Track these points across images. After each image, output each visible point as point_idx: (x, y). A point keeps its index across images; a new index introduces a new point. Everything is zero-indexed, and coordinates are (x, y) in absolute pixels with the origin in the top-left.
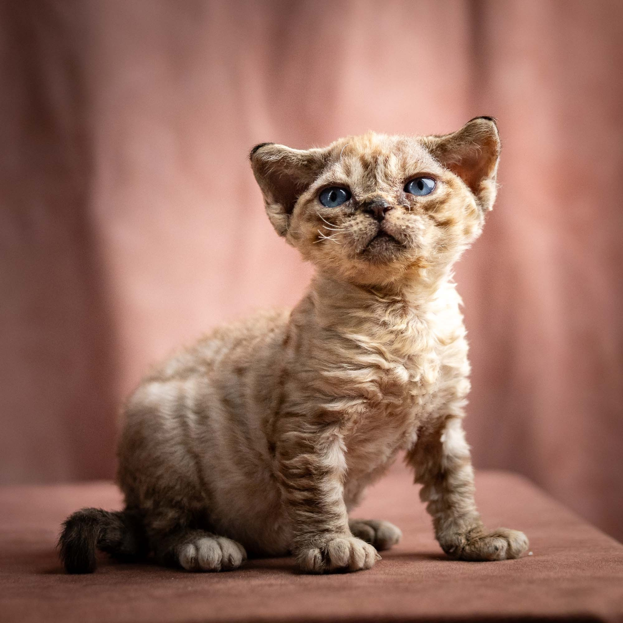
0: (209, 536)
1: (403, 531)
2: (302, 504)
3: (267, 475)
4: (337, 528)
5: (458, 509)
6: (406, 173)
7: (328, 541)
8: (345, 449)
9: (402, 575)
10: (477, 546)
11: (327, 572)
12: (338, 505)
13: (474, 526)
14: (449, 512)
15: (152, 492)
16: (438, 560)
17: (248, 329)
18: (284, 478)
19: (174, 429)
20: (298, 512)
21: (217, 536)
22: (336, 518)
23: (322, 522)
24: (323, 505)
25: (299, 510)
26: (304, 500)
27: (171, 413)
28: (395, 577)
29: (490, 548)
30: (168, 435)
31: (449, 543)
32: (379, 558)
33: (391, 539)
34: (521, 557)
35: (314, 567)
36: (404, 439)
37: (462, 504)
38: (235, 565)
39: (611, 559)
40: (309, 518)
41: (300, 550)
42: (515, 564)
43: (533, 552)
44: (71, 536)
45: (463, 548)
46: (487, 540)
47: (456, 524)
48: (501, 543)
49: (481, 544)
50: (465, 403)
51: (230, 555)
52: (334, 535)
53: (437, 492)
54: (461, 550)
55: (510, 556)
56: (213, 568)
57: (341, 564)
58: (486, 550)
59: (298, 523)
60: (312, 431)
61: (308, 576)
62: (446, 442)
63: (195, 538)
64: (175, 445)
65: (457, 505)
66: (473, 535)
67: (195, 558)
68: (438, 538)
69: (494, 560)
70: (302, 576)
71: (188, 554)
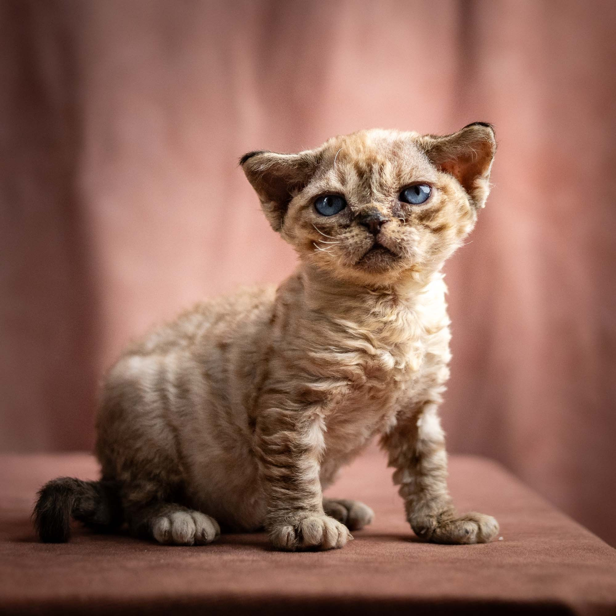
0: (184, 510)
1: (376, 512)
2: (278, 480)
3: (245, 451)
4: (311, 507)
5: (431, 492)
6: (401, 182)
7: (301, 519)
8: (325, 429)
9: (372, 555)
10: (447, 529)
11: (299, 550)
12: (314, 484)
13: (445, 509)
14: (422, 494)
15: (130, 464)
16: (409, 542)
17: (231, 305)
18: (262, 453)
19: (154, 402)
20: (274, 488)
21: (191, 511)
22: (311, 496)
23: (297, 499)
24: (299, 482)
25: (276, 486)
26: (281, 477)
27: (151, 387)
28: (366, 557)
29: (461, 532)
30: (148, 408)
31: (421, 525)
32: (351, 538)
33: (363, 519)
34: (491, 542)
35: (287, 544)
36: (383, 422)
37: (435, 487)
38: (208, 539)
39: (580, 547)
40: (284, 494)
41: (273, 527)
42: (485, 548)
43: (504, 538)
44: (46, 506)
45: (434, 530)
46: (458, 523)
47: (428, 506)
48: (471, 527)
49: (452, 527)
50: (443, 389)
51: (204, 530)
52: (307, 513)
53: (410, 475)
54: (432, 532)
55: (481, 540)
56: (186, 542)
57: (314, 542)
58: (456, 533)
59: (273, 498)
60: (294, 408)
61: (279, 553)
62: (422, 426)
63: (170, 512)
64: (154, 418)
65: (429, 488)
66: (444, 518)
67: (168, 531)
68: (409, 520)
69: (465, 544)
70: (274, 553)
71: (162, 527)
